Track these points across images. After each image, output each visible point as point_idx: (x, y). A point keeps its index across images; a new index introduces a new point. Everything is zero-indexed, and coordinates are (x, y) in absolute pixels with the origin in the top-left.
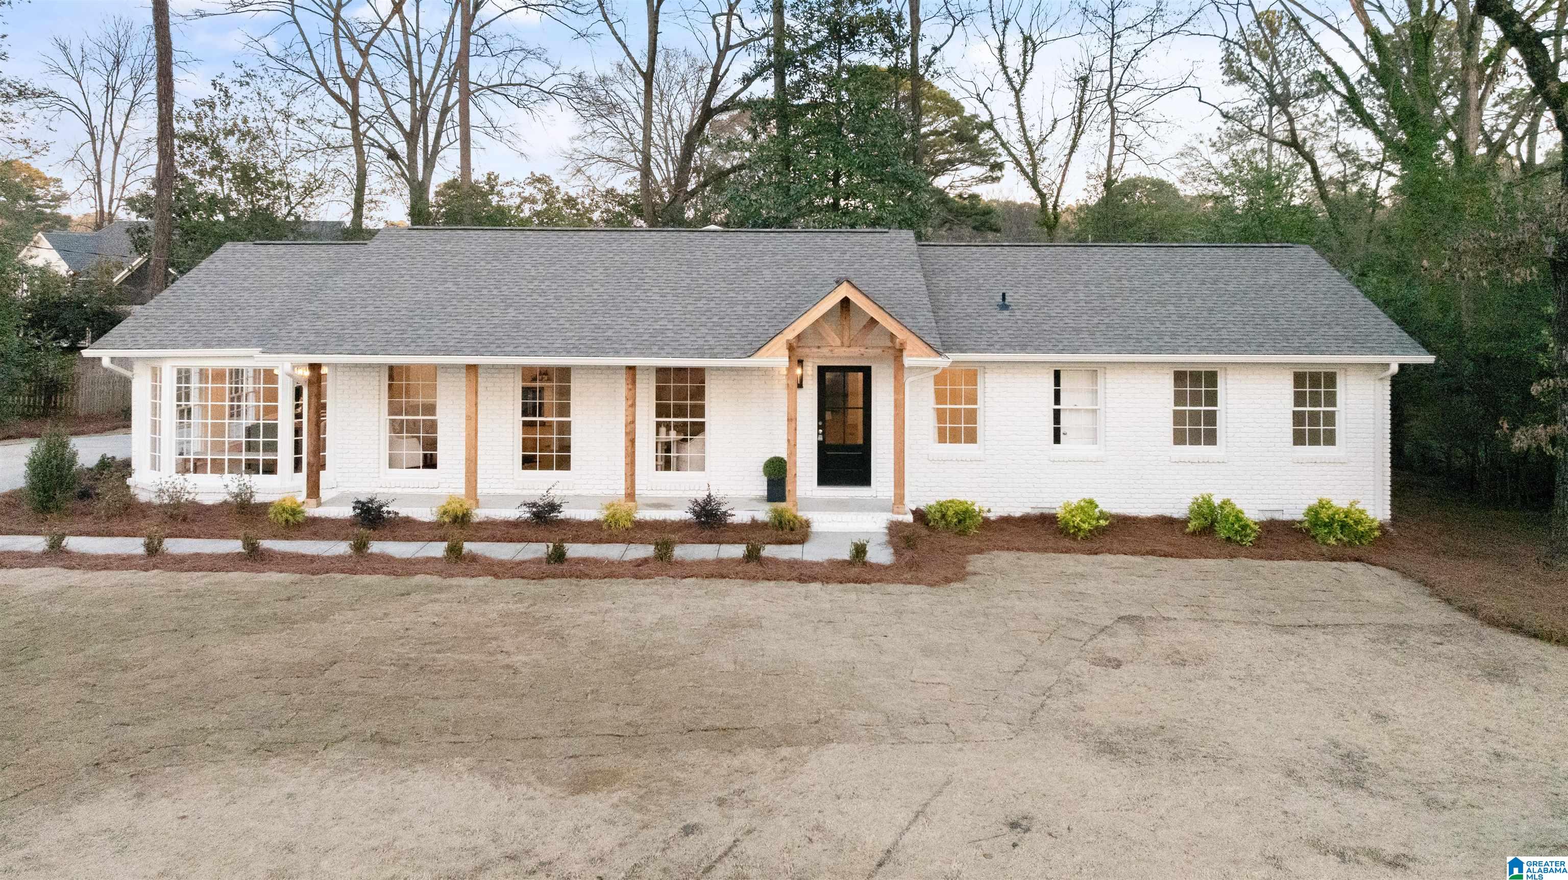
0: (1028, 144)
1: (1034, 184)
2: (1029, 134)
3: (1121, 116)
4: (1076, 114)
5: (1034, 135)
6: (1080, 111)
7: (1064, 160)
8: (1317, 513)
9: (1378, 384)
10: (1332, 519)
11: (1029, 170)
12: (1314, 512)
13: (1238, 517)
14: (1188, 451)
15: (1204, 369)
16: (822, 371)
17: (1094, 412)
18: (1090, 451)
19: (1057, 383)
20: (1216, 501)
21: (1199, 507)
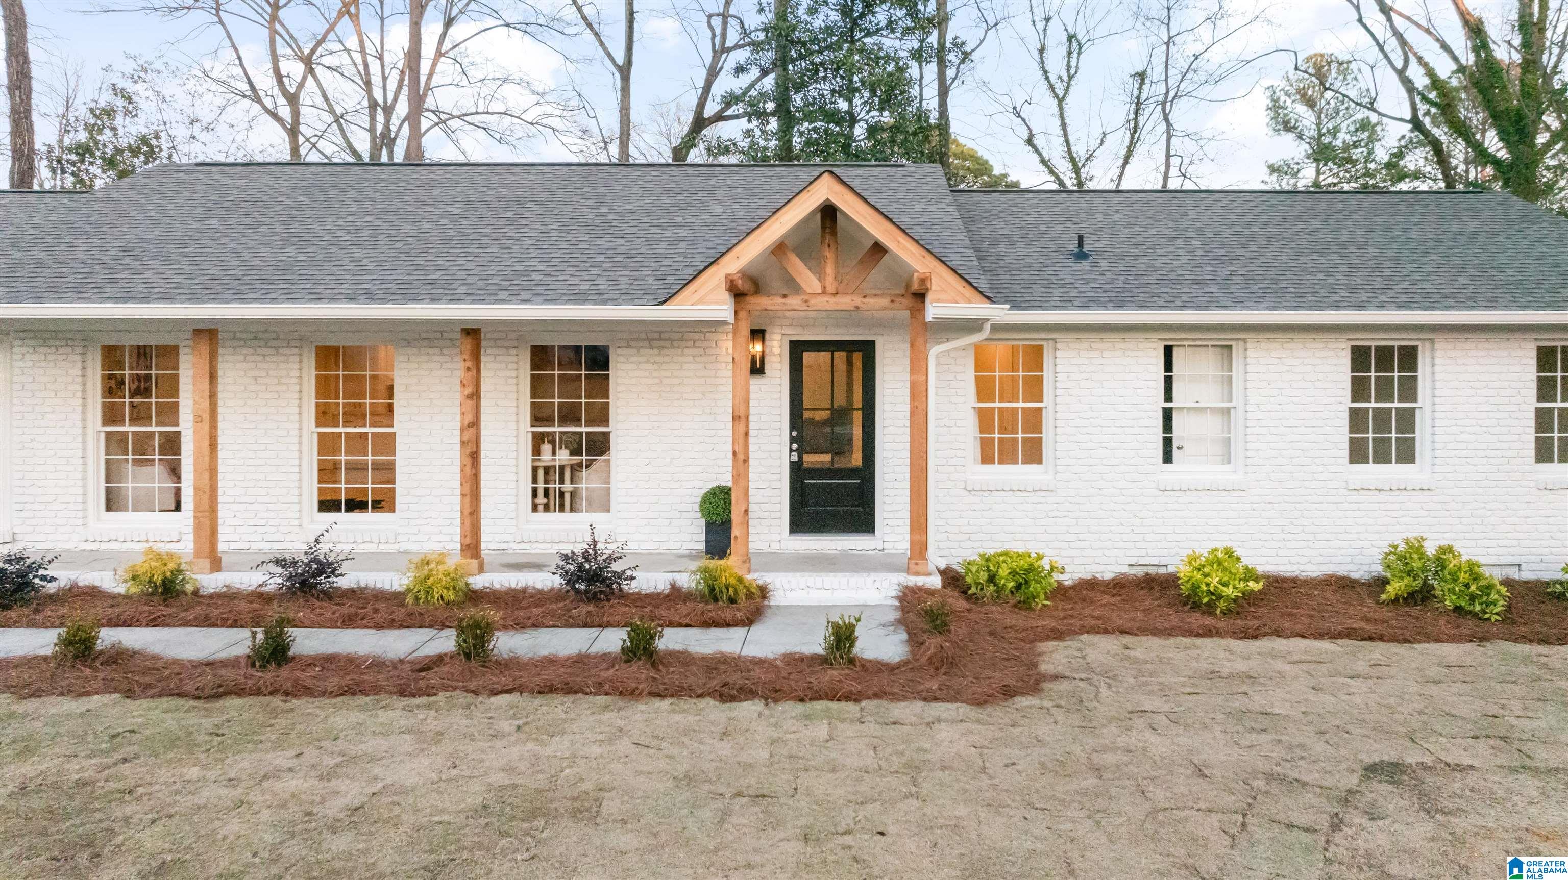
0: (1073, 160)
3: (1177, 134)
6: (1136, 114)
13: (1473, 570)
14: (1371, 472)
15: (1395, 341)
16: (797, 349)
17: (1226, 412)
18: (1220, 474)
19: (1168, 366)
20: (1430, 549)
21: (1401, 557)
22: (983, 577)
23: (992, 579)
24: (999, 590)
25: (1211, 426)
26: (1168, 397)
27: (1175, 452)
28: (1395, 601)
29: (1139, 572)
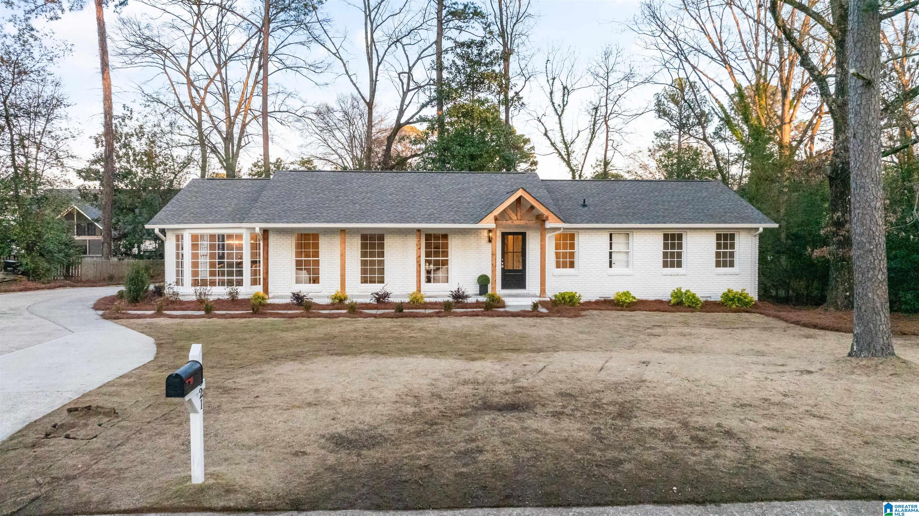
0: (565, 143)
1: (569, 164)
2: (565, 138)
3: (611, 130)
4: (592, 127)
5: (568, 139)
6: (594, 125)
7: (585, 151)
8: (727, 295)
9: (753, 238)
10: (735, 297)
11: (565, 157)
12: (726, 296)
13: (694, 296)
14: (669, 270)
15: (676, 232)
16: (504, 235)
17: (627, 253)
18: (626, 271)
19: (611, 240)
20: (683, 291)
21: (676, 293)
22: (561, 298)
23: (563, 298)
24: (565, 301)
25: (622, 257)
26: (611, 248)
27: (613, 265)
28: (674, 305)
29: (602, 299)
